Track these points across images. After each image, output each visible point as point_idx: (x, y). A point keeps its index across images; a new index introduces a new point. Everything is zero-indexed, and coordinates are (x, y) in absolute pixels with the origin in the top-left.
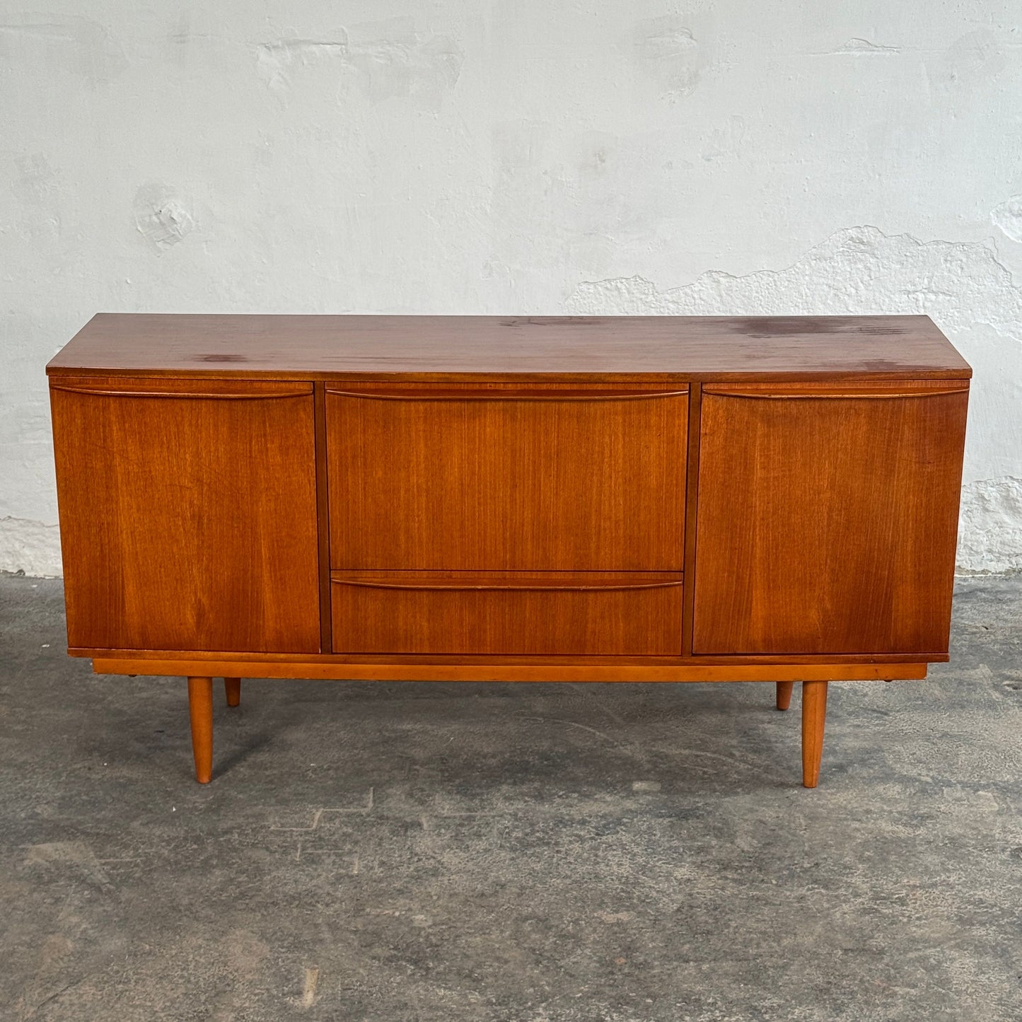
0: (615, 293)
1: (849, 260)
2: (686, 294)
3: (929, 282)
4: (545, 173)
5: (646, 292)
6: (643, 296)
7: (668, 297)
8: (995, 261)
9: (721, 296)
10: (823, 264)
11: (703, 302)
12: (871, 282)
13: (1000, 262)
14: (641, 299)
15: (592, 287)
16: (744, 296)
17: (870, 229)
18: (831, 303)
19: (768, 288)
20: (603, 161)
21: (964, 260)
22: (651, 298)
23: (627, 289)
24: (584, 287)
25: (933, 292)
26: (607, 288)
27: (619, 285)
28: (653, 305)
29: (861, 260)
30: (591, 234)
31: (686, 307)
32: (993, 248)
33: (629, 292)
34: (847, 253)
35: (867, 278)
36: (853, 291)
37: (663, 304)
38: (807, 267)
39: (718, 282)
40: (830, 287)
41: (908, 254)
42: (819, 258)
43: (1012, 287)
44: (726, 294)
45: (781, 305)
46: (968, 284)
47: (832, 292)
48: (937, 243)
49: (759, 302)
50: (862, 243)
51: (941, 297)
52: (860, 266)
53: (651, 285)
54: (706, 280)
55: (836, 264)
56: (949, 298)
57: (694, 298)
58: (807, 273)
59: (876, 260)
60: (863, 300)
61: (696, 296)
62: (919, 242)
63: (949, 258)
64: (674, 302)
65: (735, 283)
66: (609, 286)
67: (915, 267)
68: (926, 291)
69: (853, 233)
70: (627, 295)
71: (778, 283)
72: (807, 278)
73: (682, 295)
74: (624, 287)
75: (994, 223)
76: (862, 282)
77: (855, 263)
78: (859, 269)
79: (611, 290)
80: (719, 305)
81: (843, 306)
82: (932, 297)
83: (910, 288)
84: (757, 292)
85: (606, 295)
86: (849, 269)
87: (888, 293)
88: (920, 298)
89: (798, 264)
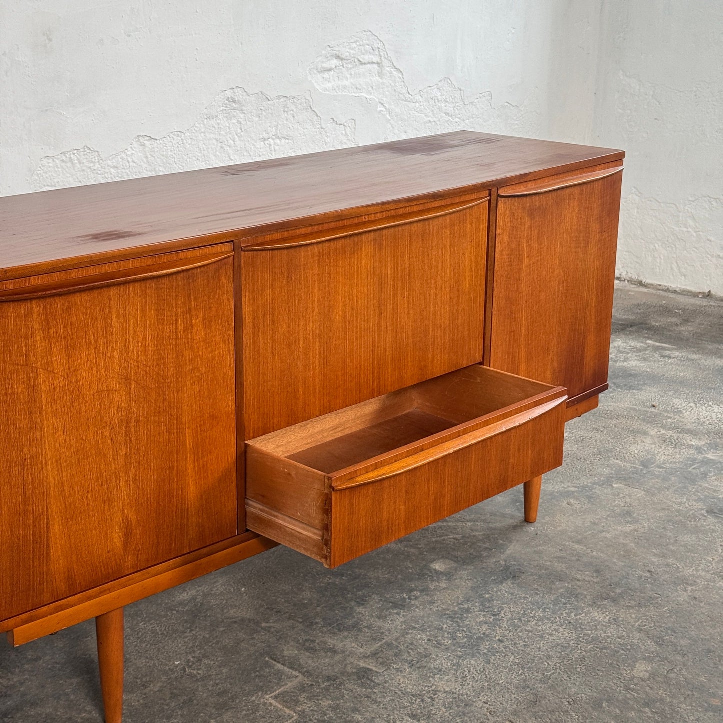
0: (69, 164)
1: (226, 117)
2: (122, 158)
3: (276, 130)
4: (4, 54)
5: (93, 160)
6: (91, 165)
7: (109, 163)
8: (311, 108)
9: (146, 157)
10: (212, 122)
11: (134, 164)
12: (242, 133)
13: (315, 110)
14: (90, 167)
15: (50, 160)
16: (163, 155)
17: (239, 89)
18: (219, 154)
19: (178, 147)
20: (50, 40)
21: (295, 109)
22: (97, 165)
23: (78, 159)
24: (45, 161)
25: (278, 138)
26: (62, 161)
27: (72, 156)
28: (99, 172)
29: (234, 116)
30: (46, 110)
31: (123, 170)
32: (310, 99)
33: (80, 163)
34: (224, 111)
35: (239, 131)
36: (232, 142)
37: (107, 170)
38: (202, 125)
39: (144, 145)
40: (217, 140)
41: (262, 108)
42: (209, 118)
43: (322, 128)
44: (150, 154)
45: (188, 160)
46: (298, 128)
47: (219, 144)
48: (278, 97)
49: (173, 159)
50: (234, 101)
51: (283, 140)
52: (234, 121)
53: (96, 153)
54: (135, 145)
55: (219, 121)
56: (287, 141)
57: (128, 161)
58: (203, 130)
59: (243, 115)
60: (239, 149)
61: (129, 159)
62: (269, 98)
63: (286, 109)
64: (114, 167)
65: (155, 144)
66: (64, 158)
67: (267, 118)
68: (273, 137)
69: (229, 93)
70: (78, 165)
71: (185, 141)
72: (202, 134)
73: (120, 160)
74: (75, 158)
75: (309, 79)
76: (236, 134)
77: (231, 118)
78: (234, 123)
79: (66, 162)
80: (146, 165)
81: (227, 156)
82: (277, 141)
83: (266, 136)
84: (171, 151)
85: (62, 167)
86: (228, 125)
87: (253, 142)
88: (272, 144)
89: (197, 125)
